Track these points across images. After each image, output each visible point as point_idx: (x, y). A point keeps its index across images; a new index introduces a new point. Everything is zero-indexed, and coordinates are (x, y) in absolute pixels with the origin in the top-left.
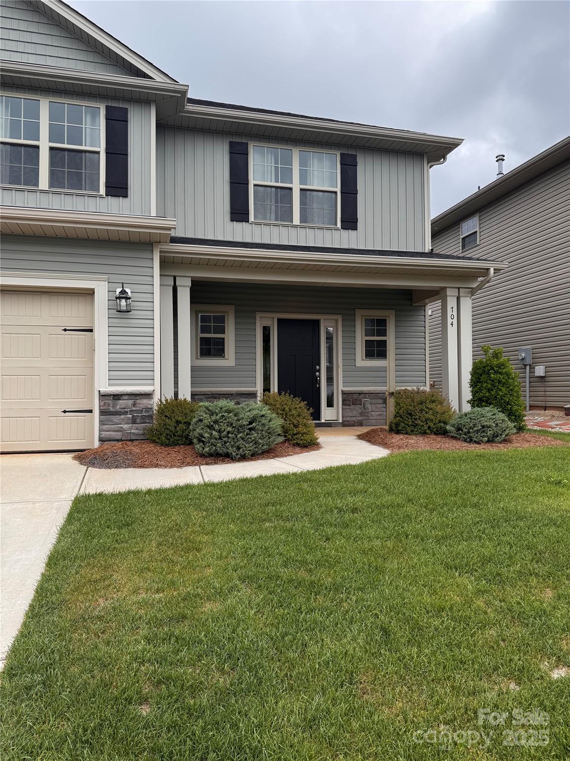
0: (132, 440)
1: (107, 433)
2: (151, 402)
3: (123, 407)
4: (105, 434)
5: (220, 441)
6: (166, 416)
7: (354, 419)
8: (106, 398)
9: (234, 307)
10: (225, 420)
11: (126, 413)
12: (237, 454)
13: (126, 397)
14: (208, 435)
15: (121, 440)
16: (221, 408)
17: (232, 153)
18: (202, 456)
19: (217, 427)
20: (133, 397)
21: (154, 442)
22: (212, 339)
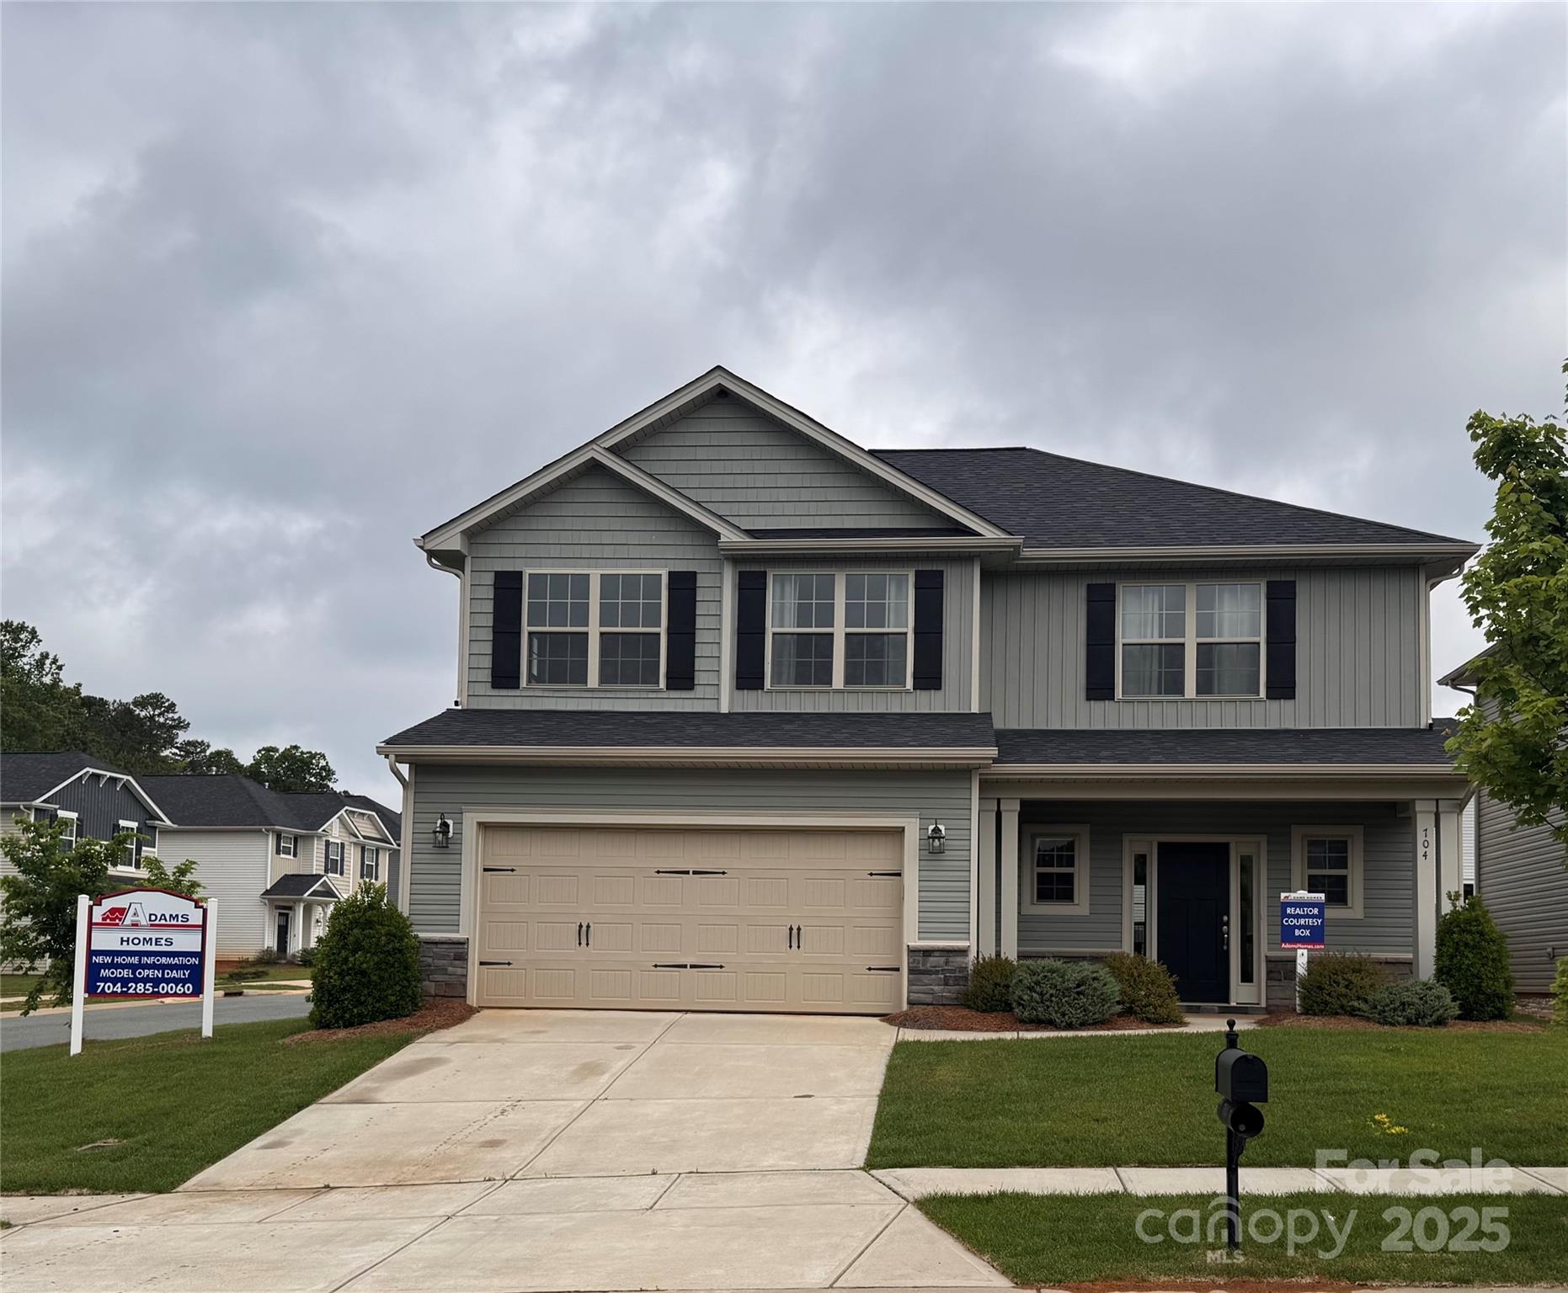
0: (944, 1005)
1: (915, 995)
2: (966, 961)
3: (933, 965)
4: (914, 996)
5: (1041, 1005)
6: (983, 977)
8: (916, 954)
9: (1089, 828)
10: (1048, 981)
11: (937, 972)
12: (1062, 1022)
13: (937, 954)
14: (1029, 998)
15: (932, 1004)
16: (1044, 968)
17: (1090, 601)
18: (1022, 1021)
19: (1038, 989)
20: (945, 954)
21: (969, 1007)
22: (1052, 874)
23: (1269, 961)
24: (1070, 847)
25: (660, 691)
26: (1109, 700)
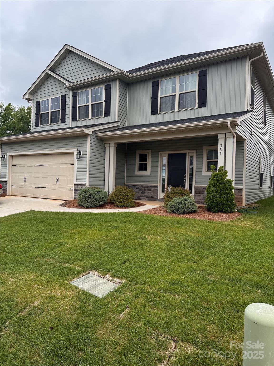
2: (86, 187)
3: (79, 188)
4: (75, 196)
7: (200, 200)
8: (76, 185)
9: (151, 151)
17: (153, 86)
20: (81, 185)
22: (143, 164)
23: (195, 188)
24: (146, 156)
25: (60, 124)
26: (157, 114)
